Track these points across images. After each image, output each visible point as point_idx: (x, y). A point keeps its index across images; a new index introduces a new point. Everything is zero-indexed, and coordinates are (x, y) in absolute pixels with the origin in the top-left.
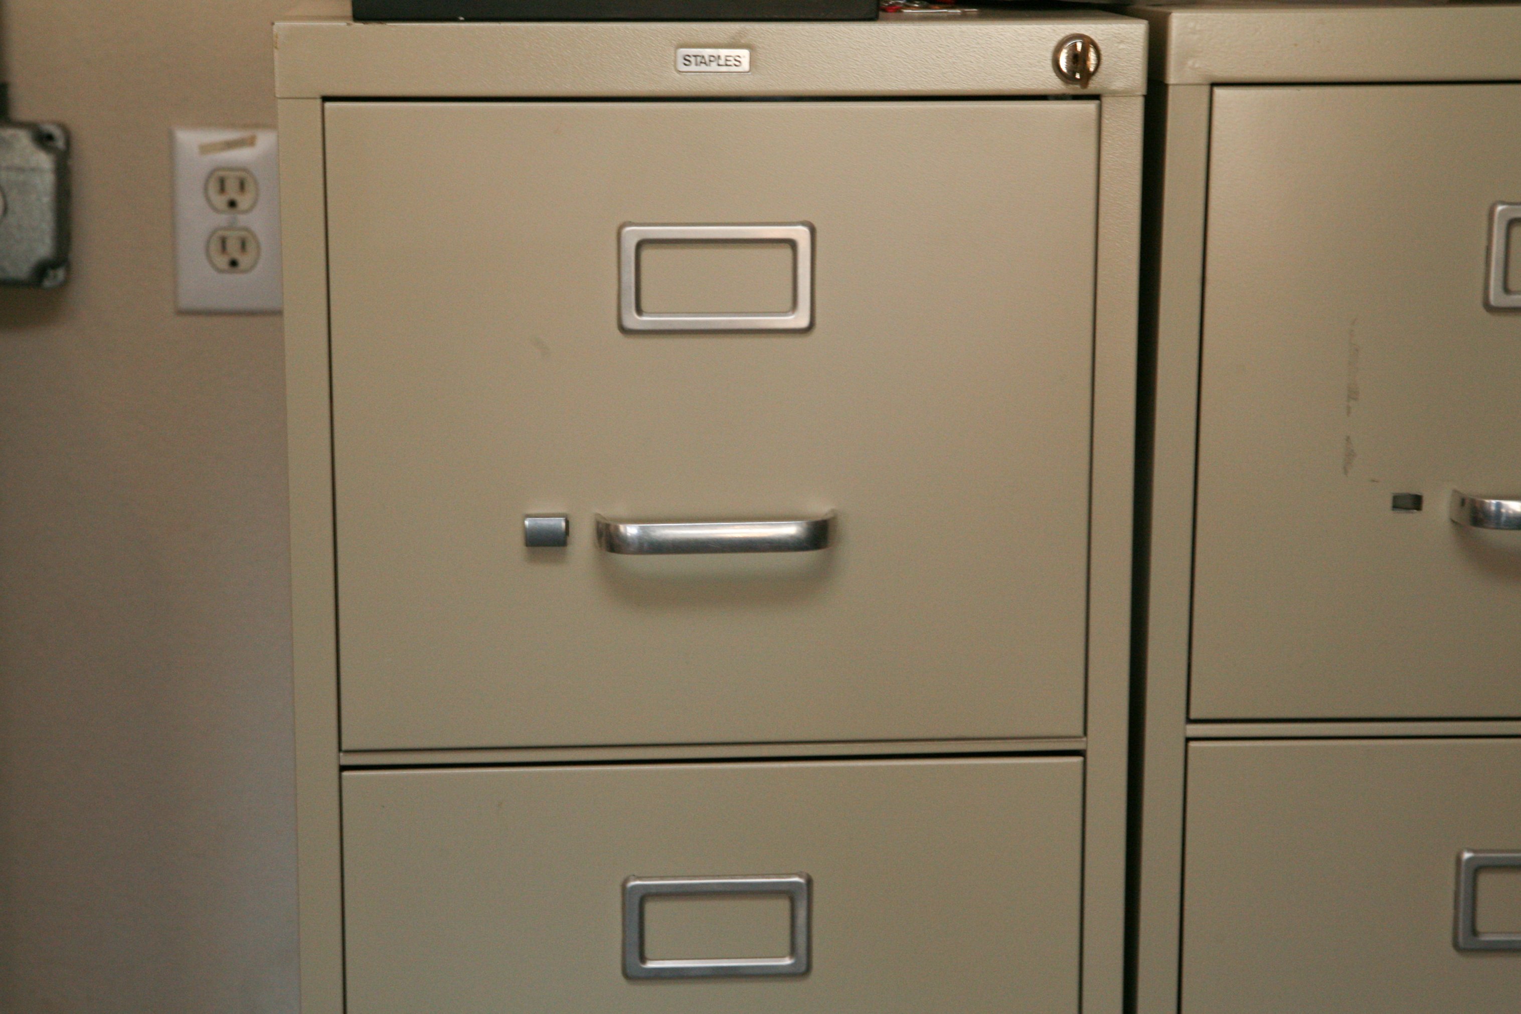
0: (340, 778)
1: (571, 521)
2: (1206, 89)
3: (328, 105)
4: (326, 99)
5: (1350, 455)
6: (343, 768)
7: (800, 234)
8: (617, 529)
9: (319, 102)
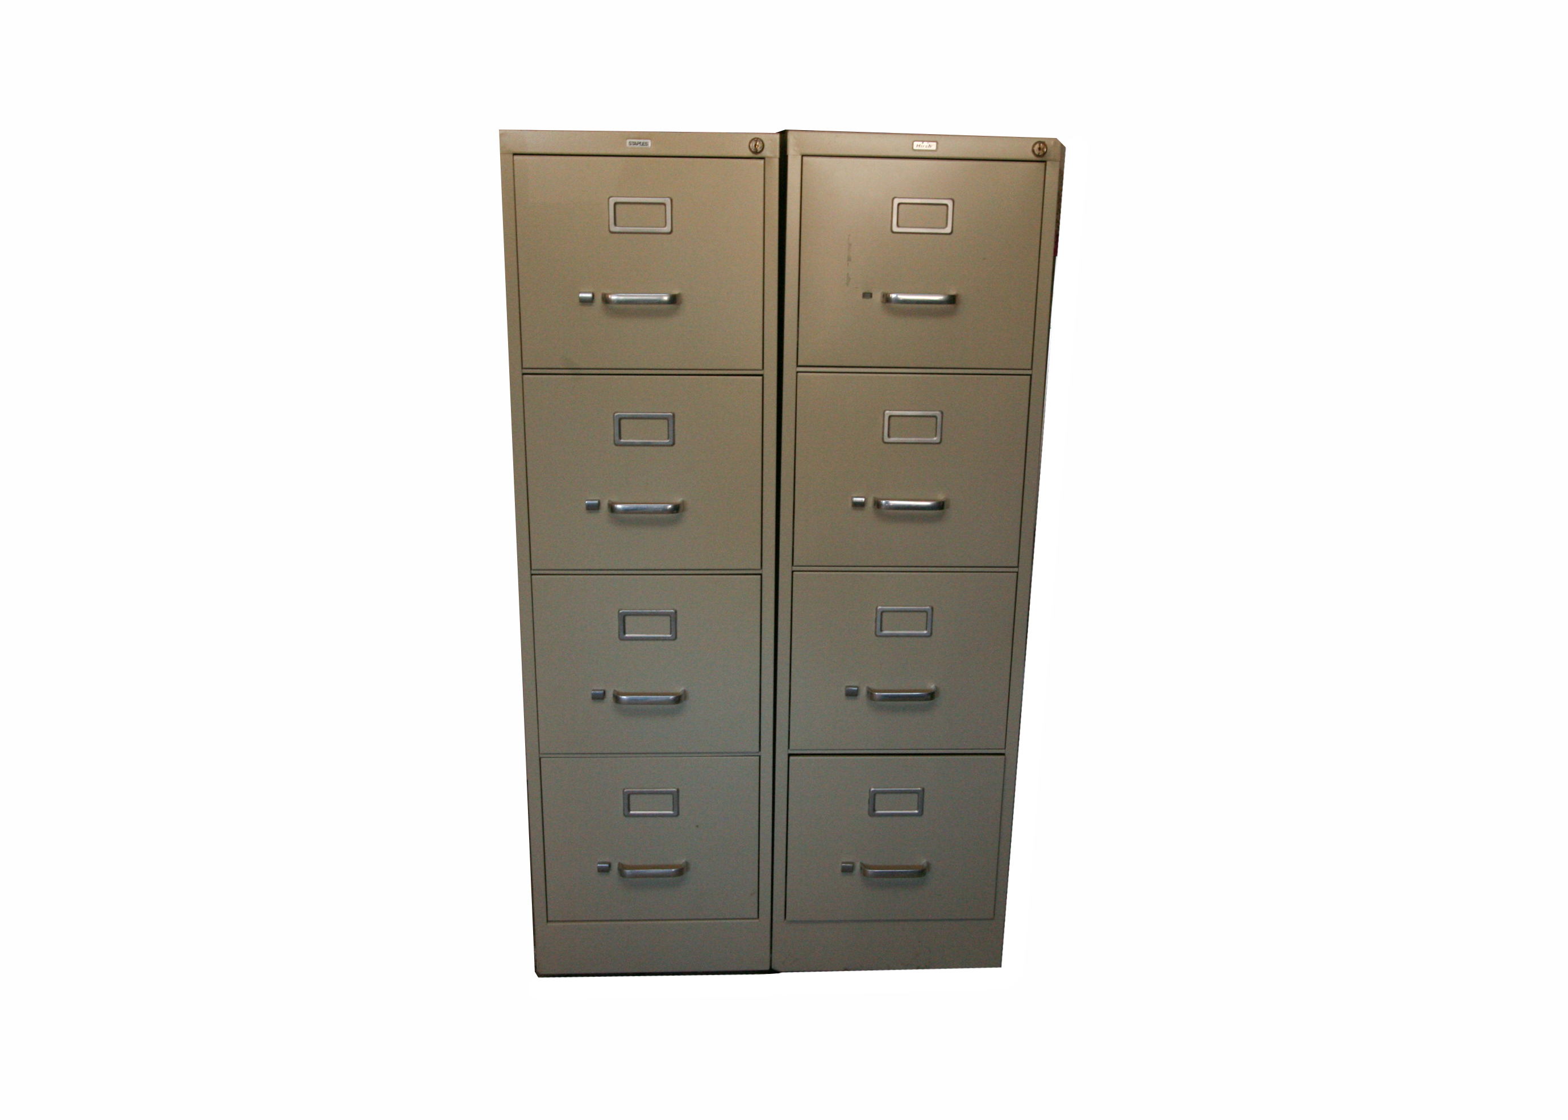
0: (522, 378)
1: (595, 295)
2: (800, 157)
3: (516, 157)
4: (515, 154)
5: (849, 279)
6: (523, 374)
7: (668, 201)
8: (608, 297)
9: (512, 155)
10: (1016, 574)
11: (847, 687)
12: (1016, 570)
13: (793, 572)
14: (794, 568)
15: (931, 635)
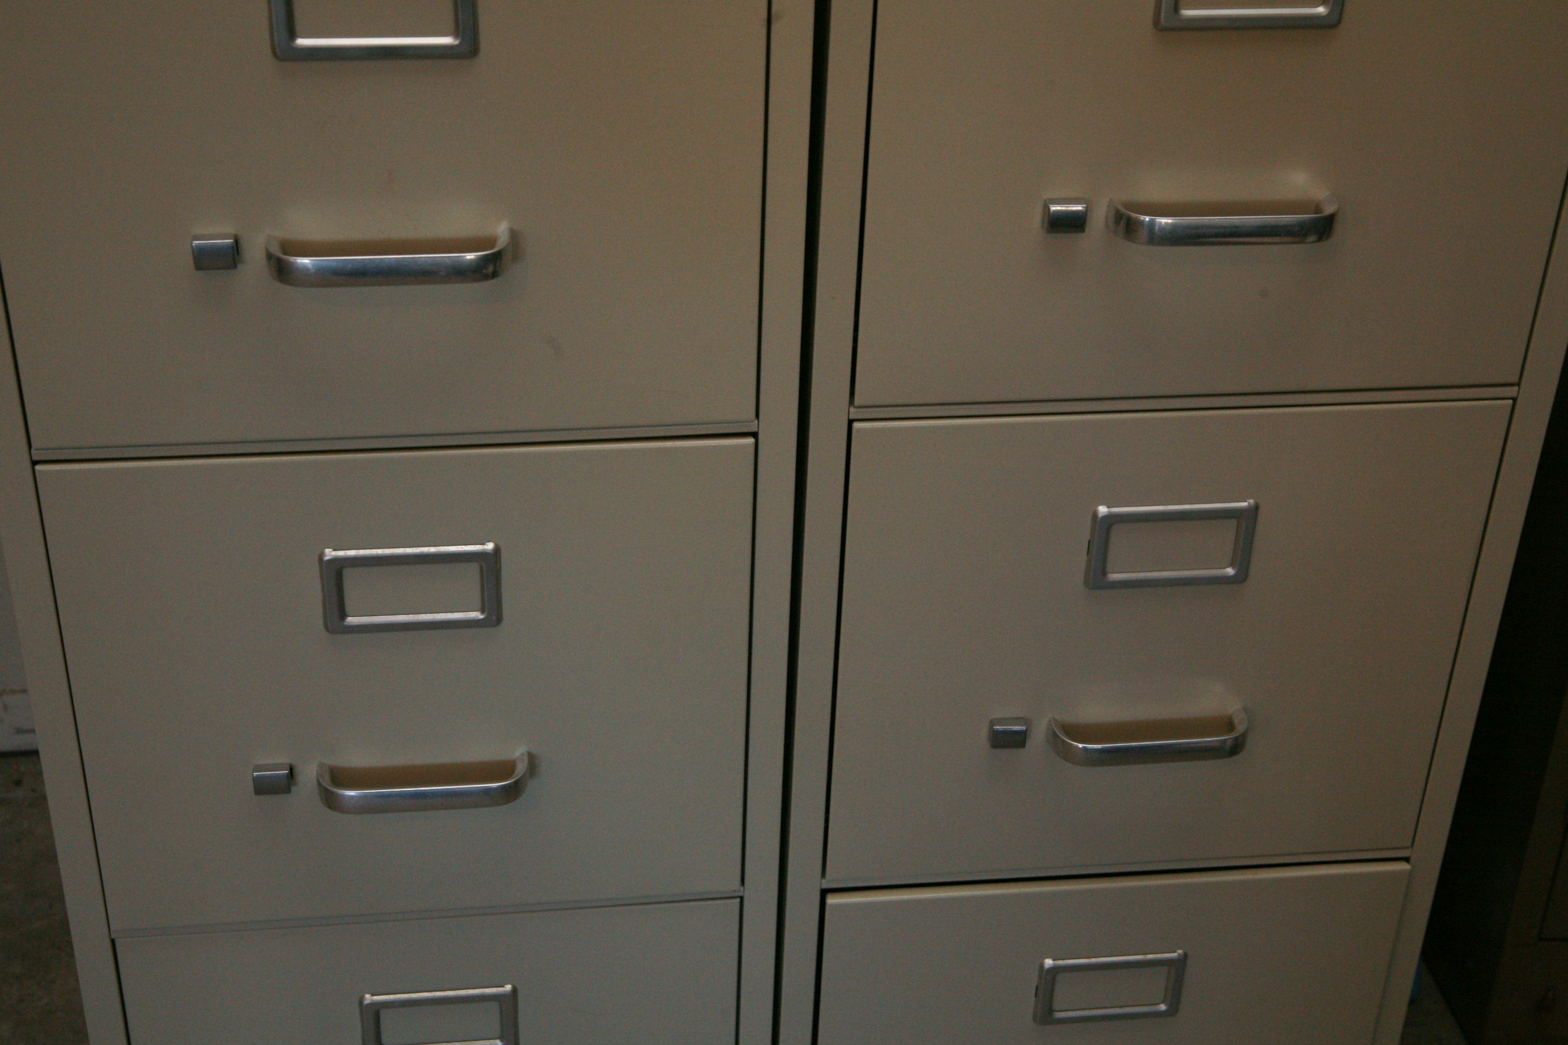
10: (1511, 402)
11: (992, 723)
12: (1512, 391)
13: (851, 422)
14: (854, 413)
15: (1242, 577)
